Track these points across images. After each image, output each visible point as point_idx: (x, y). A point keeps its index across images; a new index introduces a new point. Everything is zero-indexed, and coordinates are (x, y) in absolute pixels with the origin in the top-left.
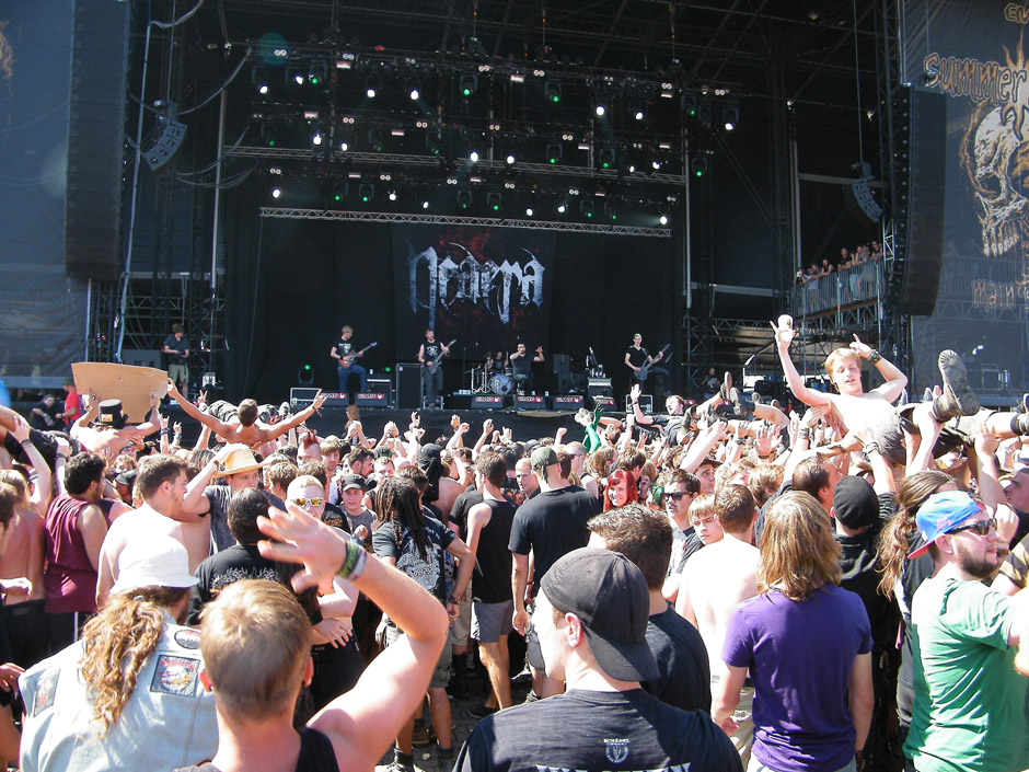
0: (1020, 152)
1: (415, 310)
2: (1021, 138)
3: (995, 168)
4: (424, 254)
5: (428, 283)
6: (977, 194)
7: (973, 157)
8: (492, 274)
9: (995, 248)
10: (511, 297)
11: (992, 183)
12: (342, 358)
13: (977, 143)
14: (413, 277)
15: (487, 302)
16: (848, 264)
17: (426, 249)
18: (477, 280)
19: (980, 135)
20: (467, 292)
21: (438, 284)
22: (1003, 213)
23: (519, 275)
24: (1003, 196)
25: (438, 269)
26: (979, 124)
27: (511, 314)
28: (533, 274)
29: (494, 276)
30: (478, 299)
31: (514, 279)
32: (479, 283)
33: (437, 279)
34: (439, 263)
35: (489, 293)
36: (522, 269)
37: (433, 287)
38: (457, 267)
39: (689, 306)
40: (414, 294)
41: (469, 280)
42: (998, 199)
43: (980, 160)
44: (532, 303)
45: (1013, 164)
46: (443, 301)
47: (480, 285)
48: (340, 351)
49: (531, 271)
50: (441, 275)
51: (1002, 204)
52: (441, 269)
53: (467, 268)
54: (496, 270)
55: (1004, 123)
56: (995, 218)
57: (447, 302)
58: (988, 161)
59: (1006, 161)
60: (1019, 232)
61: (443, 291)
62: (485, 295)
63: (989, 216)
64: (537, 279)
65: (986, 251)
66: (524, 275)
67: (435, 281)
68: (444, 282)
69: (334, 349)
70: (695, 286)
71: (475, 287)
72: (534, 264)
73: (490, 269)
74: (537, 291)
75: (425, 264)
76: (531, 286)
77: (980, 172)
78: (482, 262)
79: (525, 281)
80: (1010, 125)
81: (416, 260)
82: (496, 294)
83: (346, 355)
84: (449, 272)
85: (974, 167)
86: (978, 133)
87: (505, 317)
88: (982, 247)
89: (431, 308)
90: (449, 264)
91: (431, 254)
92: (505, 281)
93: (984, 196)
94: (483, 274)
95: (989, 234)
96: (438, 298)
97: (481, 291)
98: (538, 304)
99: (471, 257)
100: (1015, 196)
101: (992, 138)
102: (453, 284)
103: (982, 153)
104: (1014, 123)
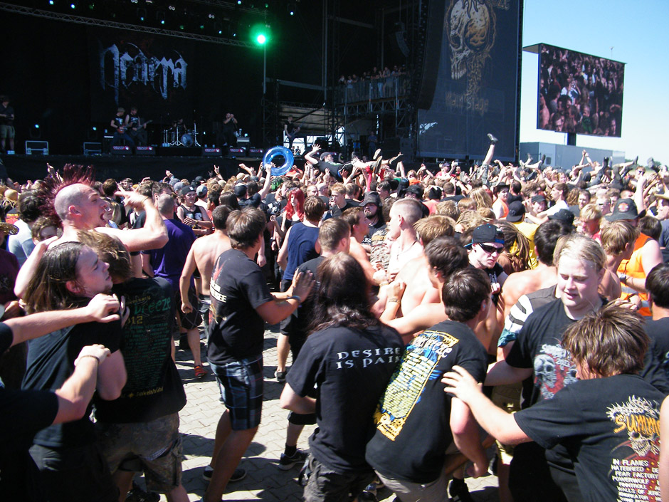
0: (469, 24)
1: (104, 88)
2: (470, 17)
3: (459, 31)
4: (110, 49)
5: (114, 70)
6: (450, 45)
7: (450, 24)
8: (155, 66)
9: (457, 75)
10: (168, 81)
11: (456, 39)
12: (118, 128)
13: (452, 17)
14: (103, 64)
15: (153, 85)
16: (377, 77)
17: (111, 46)
18: (146, 69)
19: (453, 13)
20: (140, 76)
21: (120, 71)
22: (461, 57)
23: (172, 67)
24: (461, 48)
25: (120, 61)
26: (453, 6)
27: (168, 93)
28: (180, 68)
29: (157, 68)
30: (147, 82)
31: (169, 70)
32: (147, 72)
33: (119, 67)
34: (120, 56)
35: (154, 78)
36: (174, 63)
37: (117, 73)
38: (132, 59)
39: (264, 92)
40: (103, 77)
41: (141, 69)
42: (459, 49)
43: (453, 27)
44: (180, 87)
45: (466, 31)
46: (124, 83)
47: (148, 73)
48: (117, 123)
49: (179, 66)
50: (122, 65)
51: (461, 52)
52: (122, 60)
53: (139, 61)
54: (158, 63)
55: (464, 8)
56: (457, 59)
57: (127, 83)
58: (456, 27)
59: (463, 29)
60: (467, 68)
61: (124, 76)
62: (152, 80)
63: (455, 57)
64: (183, 71)
65: (453, 76)
66: (175, 68)
67: (118, 69)
68: (124, 70)
69: (113, 122)
70: (268, 79)
71: (145, 74)
72: (181, 61)
73: (154, 63)
74: (183, 79)
75: (110, 56)
76: (180, 75)
77: (452, 33)
78: (149, 57)
79: (176, 72)
80: (466, 9)
81: (105, 53)
82: (159, 78)
83: (121, 126)
84: (127, 62)
85: (450, 31)
86: (453, 11)
87: (165, 95)
88: (451, 74)
89: (116, 87)
90: (127, 57)
91: (115, 49)
92: (164, 71)
93: (454, 46)
94: (150, 66)
95: (454, 67)
96: (121, 80)
97: (149, 77)
98: (184, 87)
99: (142, 53)
100: (466, 48)
101: (458, 15)
102: (130, 71)
103: (454, 22)
104: (468, 8)
